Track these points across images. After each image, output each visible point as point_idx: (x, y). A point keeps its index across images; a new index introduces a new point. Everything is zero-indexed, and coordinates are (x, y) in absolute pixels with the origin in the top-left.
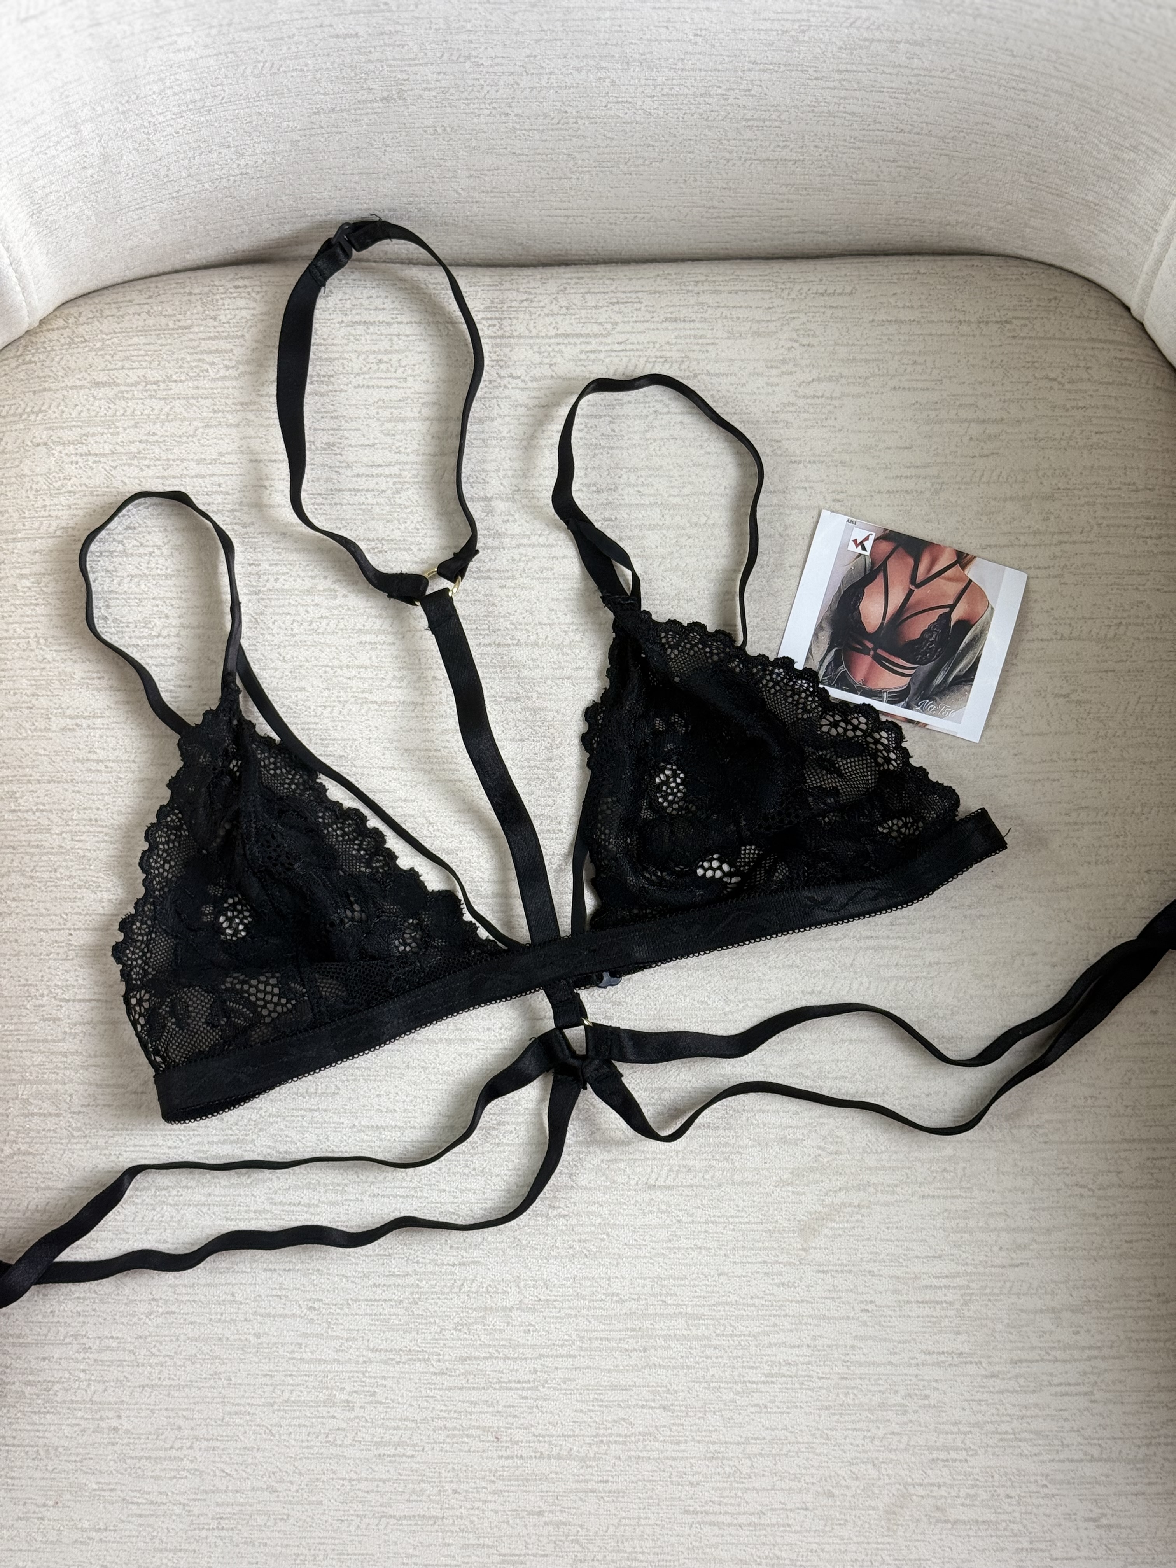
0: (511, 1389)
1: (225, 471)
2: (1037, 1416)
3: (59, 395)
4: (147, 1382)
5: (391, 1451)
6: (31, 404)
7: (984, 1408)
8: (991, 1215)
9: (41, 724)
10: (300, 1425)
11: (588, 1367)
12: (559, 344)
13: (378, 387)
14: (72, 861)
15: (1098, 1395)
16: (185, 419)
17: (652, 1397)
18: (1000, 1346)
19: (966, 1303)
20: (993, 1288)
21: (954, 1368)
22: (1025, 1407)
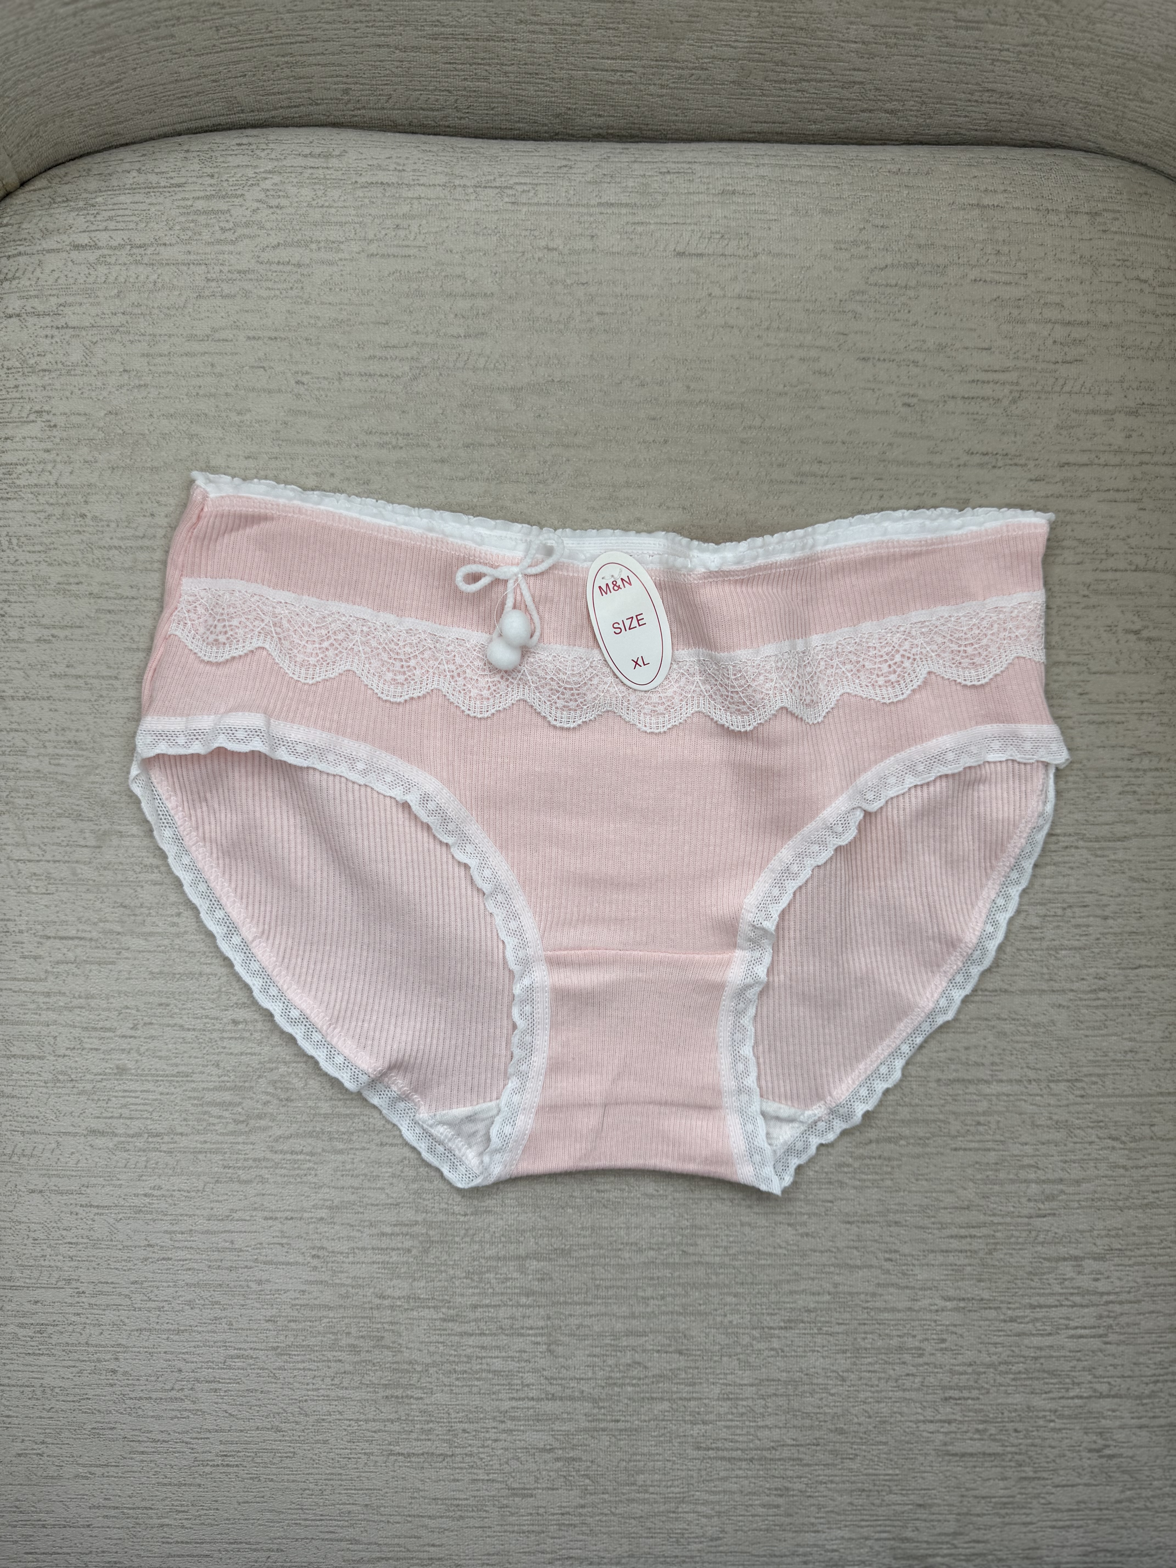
0: (523, 1335)
1: (219, 349)
2: (1051, 1357)
3: (35, 259)
4: (146, 1326)
5: (399, 1392)
6: (5, 271)
7: (1000, 1349)
8: (1022, 1167)
9: (14, 634)
10: (304, 1369)
11: (604, 1315)
12: (602, 214)
14: (50, 787)
15: (1112, 1338)
16: (174, 287)
17: (668, 1341)
18: (1020, 1292)
19: (990, 1253)
20: (1018, 1237)
21: (972, 1315)
22: (1040, 1349)
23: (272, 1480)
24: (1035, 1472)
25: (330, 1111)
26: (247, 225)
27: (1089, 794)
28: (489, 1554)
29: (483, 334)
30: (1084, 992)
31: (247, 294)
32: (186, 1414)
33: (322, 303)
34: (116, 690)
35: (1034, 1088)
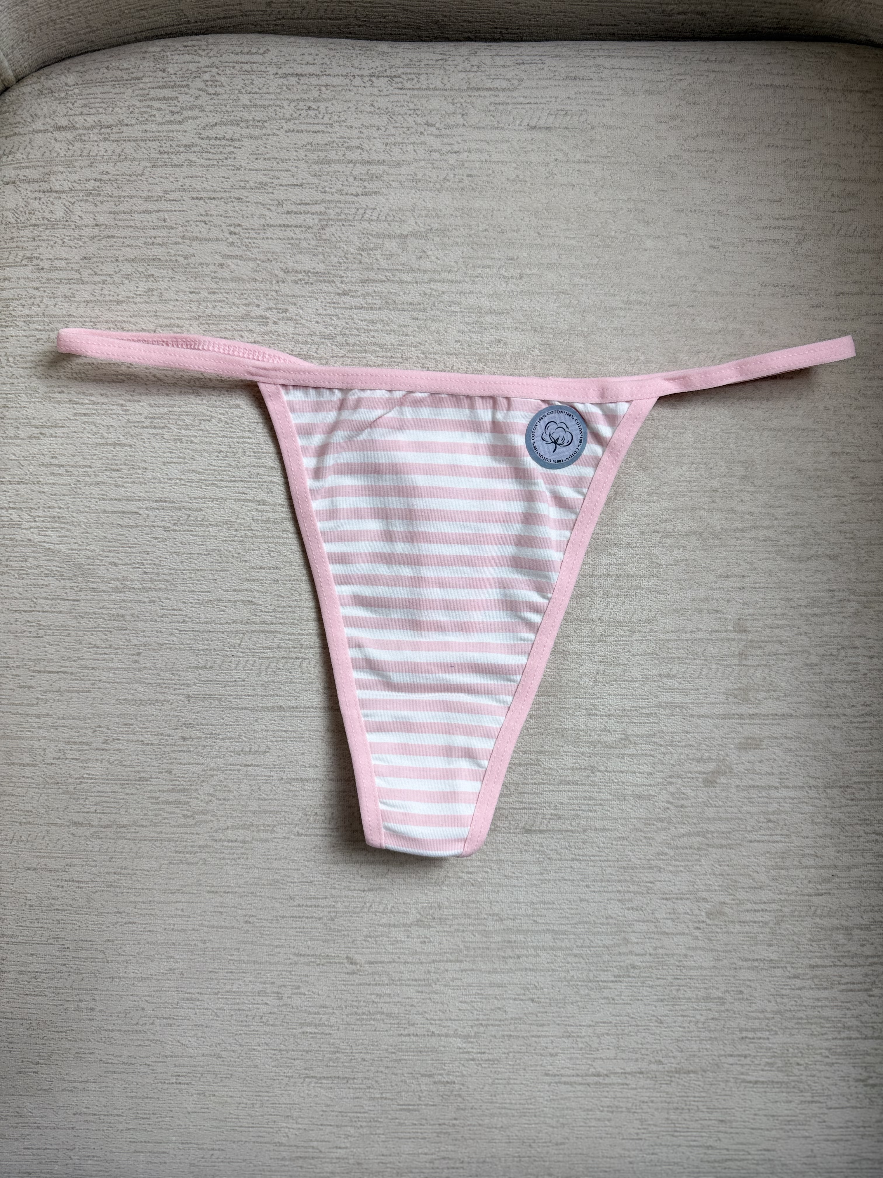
0: (409, 985)
1: (169, 207)
2: (827, 1006)
3: (27, 138)
4: (116, 975)
6: (3, 148)
7: (786, 1000)
8: (804, 856)
9: (11, 432)
10: (239, 1010)
11: (473, 970)
12: (470, 96)
13: (306, 131)
14: (39, 552)
15: (875, 991)
16: (134, 159)
17: (523, 992)
18: (802, 955)
19: (778, 923)
21: (764, 972)
22: (818, 1000)
23: (214, 1095)
24: (813, 1097)
25: (257, 809)
26: (191, 108)
27: (859, 557)
28: (383, 1155)
29: (376, 193)
30: (855, 717)
31: (191, 163)
32: (147, 1043)
33: (250, 170)
34: (89, 476)
35: (813, 793)
